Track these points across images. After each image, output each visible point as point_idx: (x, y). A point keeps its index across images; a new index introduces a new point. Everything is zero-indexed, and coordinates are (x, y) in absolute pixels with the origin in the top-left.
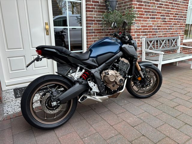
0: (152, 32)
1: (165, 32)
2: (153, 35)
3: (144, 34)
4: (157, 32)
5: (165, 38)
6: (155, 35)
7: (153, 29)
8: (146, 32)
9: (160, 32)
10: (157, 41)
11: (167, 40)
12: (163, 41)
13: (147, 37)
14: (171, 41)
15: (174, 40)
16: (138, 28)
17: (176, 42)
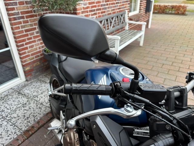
0: (100, 9)
1: (113, 7)
2: (102, 13)
3: (93, 13)
4: (105, 8)
5: (114, 15)
6: (104, 12)
7: (102, 5)
8: (94, 10)
9: (108, 8)
10: (107, 20)
11: (116, 17)
12: (112, 18)
13: (97, 17)
14: (120, 17)
15: (122, 15)
16: (85, 6)
17: (124, 18)
